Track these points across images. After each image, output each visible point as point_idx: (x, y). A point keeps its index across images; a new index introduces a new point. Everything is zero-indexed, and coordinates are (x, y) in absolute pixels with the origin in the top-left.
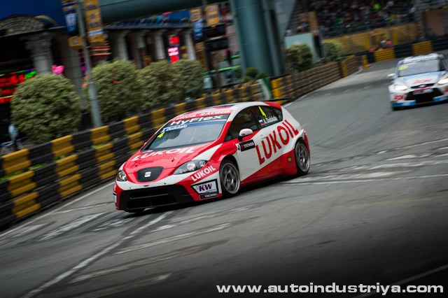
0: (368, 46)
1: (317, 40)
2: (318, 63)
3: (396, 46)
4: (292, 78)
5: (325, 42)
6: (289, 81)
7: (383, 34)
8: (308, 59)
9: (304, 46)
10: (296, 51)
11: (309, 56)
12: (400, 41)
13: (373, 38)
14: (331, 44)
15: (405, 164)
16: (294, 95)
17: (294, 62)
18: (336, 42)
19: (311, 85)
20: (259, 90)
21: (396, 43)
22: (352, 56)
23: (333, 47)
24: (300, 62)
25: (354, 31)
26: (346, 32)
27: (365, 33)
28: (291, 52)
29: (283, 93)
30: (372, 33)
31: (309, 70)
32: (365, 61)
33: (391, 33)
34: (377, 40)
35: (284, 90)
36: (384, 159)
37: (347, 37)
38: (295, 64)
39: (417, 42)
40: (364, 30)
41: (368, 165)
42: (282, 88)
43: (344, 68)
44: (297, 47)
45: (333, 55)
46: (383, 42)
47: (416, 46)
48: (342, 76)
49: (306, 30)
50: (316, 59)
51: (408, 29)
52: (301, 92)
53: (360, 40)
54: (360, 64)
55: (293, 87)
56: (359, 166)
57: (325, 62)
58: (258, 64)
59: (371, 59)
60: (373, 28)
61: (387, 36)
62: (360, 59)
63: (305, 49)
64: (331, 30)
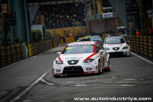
0: (63, 35)
1: (43, 28)
4: (36, 44)
6: (35, 46)
8: (40, 37)
9: (39, 30)
10: (35, 33)
11: (41, 36)
13: (65, 31)
16: (36, 52)
18: (51, 31)
19: (43, 49)
20: (24, 48)
21: (76, 35)
23: (49, 33)
24: (37, 38)
25: (57, 27)
26: (52, 27)
27: (62, 29)
29: (33, 51)
30: (65, 29)
31: (40, 42)
33: (74, 30)
34: (67, 32)
35: (33, 49)
40: (61, 27)
43: (54, 44)
44: (35, 30)
45: (49, 37)
48: (53, 47)
49: (39, 23)
50: (43, 38)
51: (82, 29)
52: (39, 52)
54: (61, 43)
55: (36, 49)
60: (65, 26)
61: (72, 31)
62: (60, 40)
63: (39, 32)
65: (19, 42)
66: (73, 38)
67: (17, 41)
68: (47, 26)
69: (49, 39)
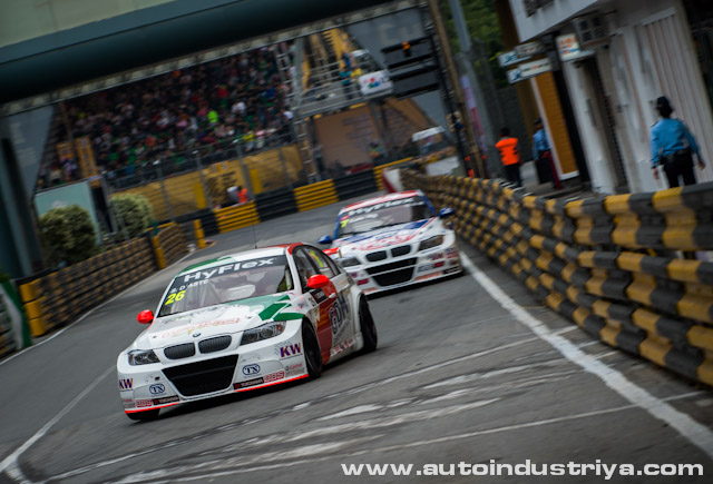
0: (201, 203)
1: (98, 195)
2: (105, 243)
3: (258, 196)
4: (58, 278)
5: (115, 197)
6: (55, 284)
7: (233, 173)
8: (86, 236)
9: (76, 209)
10: (59, 222)
11: (88, 230)
12: (266, 185)
13: (211, 183)
14: (128, 202)
15: (364, 425)
16: (67, 312)
17: (56, 246)
18: (135, 196)
19: (99, 290)
21: (258, 189)
22: (172, 224)
23: (132, 207)
24: (70, 245)
25: (169, 172)
26: (152, 175)
27: (196, 174)
28: (48, 226)
29: (46, 309)
30: (208, 172)
31: (90, 259)
32: (200, 233)
33: (245, 169)
34: (220, 187)
35: (47, 303)
36: (309, 420)
37: (156, 186)
38: (60, 249)
39: (303, 182)
40: (190, 167)
41: (280, 433)
42: (43, 299)
43: (160, 250)
44: (59, 212)
45: (133, 225)
46: (231, 189)
48: (157, 267)
49: (76, 176)
50: (99, 236)
51: (282, 158)
52: (78, 306)
53: (185, 189)
55: (63, 296)
56: (262, 437)
57: (119, 241)
59: (211, 227)
60: (207, 162)
61: (239, 177)
62: (191, 229)
63: (77, 215)
64: (120, 174)
66: (245, 210)
68: (129, 173)
69: (134, 233)
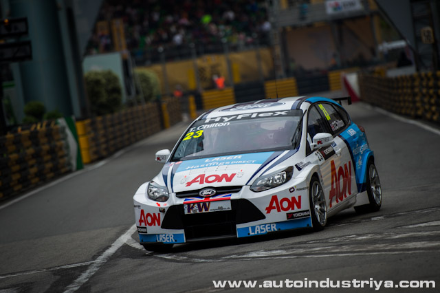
0: (192, 84)
3: (238, 85)
4: (102, 121)
6: (100, 126)
7: (219, 65)
8: (115, 95)
9: (110, 73)
10: (97, 82)
11: (116, 90)
12: (243, 76)
13: (201, 71)
14: (143, 76)
16: (106, 149)
19: (127, 136)
20: (62, 136)
21: (237, 79)
23: (145, 79)
24: (104, 98)
25: (170, 58)
26: (156, 59)
27: (190, 63)
29: (93, 144)
30: (200, 62)
31: (116, 114)
32: (193, 106)
33: (229, 63)
34: (208, 74)
35: (94, 139)
37: (158, 67)
40: (186, 56)
42: (91, 135)
43: (166, 115)
44: (96, 74)
47: (270, 86)
48: (163, 127)
50: (124, 98)
52: (114, 145)
53: (181, 73)
54: (188, 111)
55: (104, 136)
57: (138, 102)
58: (46, 97)
60: (199, 54)
61: (223, 68)
65: (45, 116)
66: (229, 92)
67: (38, 114)
68: (138, 55)
69: (147, 99)
